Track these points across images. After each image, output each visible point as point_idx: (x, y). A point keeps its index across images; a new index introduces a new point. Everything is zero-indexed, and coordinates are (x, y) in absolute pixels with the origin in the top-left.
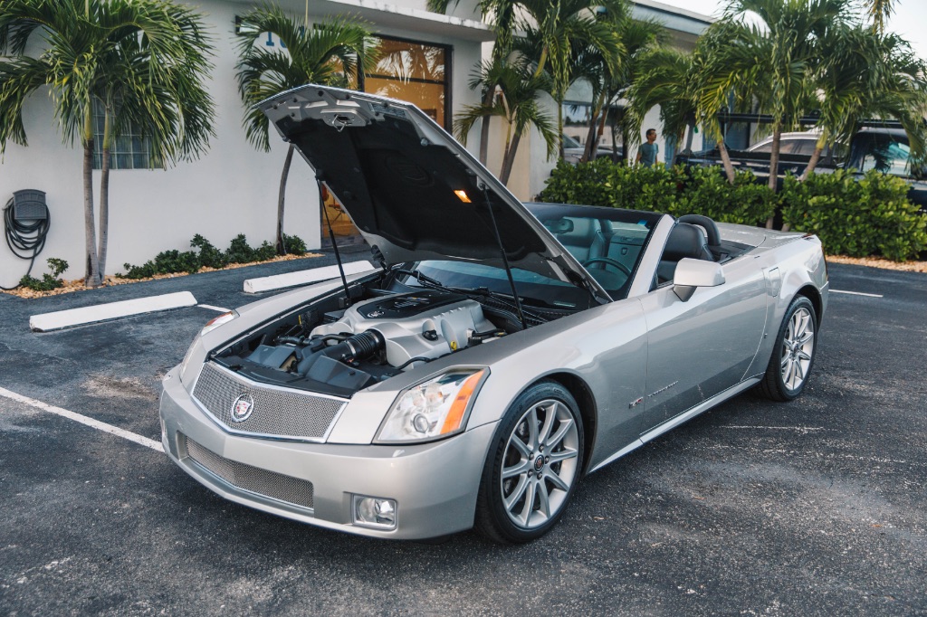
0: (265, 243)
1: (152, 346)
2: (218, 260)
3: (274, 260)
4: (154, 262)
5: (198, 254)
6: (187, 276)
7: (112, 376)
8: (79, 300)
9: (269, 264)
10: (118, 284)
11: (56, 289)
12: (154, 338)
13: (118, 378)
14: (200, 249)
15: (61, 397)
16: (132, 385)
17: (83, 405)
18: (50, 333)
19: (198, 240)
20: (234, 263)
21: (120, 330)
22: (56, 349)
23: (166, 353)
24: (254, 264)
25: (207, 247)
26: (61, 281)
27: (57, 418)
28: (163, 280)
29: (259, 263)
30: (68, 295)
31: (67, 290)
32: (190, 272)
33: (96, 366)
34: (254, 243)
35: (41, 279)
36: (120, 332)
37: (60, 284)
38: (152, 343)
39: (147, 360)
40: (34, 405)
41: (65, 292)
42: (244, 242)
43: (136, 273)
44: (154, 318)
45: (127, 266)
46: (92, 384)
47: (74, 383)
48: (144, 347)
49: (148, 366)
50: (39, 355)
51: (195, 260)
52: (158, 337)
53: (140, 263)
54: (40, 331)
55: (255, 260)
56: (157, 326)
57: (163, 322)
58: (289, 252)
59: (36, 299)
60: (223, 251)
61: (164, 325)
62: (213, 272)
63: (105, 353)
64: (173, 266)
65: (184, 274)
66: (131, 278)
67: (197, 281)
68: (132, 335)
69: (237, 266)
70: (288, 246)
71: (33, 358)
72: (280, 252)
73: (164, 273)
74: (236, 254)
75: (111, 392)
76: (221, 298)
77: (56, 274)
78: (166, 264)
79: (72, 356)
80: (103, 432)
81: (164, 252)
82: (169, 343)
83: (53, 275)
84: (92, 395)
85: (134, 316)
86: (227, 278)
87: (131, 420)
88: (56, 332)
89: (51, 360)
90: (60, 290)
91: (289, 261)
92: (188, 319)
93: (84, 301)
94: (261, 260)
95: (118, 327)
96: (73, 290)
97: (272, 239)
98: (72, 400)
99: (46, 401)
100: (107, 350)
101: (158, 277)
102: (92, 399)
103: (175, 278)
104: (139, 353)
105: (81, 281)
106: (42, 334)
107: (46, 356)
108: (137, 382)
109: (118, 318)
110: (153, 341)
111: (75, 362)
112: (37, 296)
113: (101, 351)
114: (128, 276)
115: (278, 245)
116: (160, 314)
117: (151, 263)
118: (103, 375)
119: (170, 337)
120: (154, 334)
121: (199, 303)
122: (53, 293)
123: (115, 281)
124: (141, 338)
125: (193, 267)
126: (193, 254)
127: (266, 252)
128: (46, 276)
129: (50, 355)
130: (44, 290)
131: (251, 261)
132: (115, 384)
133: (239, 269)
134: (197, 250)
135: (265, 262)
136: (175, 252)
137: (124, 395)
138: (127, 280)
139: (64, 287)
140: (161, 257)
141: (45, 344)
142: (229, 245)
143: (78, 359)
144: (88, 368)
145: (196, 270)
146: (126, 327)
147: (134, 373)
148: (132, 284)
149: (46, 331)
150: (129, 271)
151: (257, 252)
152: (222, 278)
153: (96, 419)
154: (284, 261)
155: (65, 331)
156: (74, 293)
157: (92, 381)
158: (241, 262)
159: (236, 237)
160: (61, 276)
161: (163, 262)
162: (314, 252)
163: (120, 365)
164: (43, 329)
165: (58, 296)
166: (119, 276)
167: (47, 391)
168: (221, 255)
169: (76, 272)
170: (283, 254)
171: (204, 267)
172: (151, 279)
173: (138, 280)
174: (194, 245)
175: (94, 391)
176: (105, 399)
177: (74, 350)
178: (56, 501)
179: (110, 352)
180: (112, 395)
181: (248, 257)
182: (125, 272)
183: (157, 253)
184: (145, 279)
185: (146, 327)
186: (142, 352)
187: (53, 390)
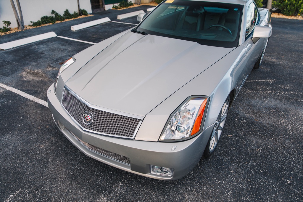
0: (75, 12)
1: (44, 55)
2: (61, 19)
3: (79, 18)
4: (40, 20)
5: (54, 17)
6: (52, 25)
7: (31, 69)
8: (17, 36)
9: (77, 19)
10: (30, 29)
11: (8, 32)
12: (44, 51)
13: (33, 70)
14: (55, 15)
15: (13, 81)
16: (39, 73)
17: (21, 85)
18: (7, 51)
19: (53, 12)
20: (66, 19)
21: (32, 48)
22: (10, 58)
23: (49, 58)
24: (72, 19)
25: (57, 14)
26: (10, 28)
27: (11, 93)
28: (45, 26)
29: (74, 19)
30: (13, 33)
31: (12, 32)
32: (53, 23)
33: (25, 65)
34: (71, 12)
35: (3, 28)
36: (32, 49)
37: (9, 30)
38: (44, 53)
39: (43, 60)
40: (2, 87)
41: (12, 33)
42: (68, 12)
43: (35, 24)
44: (43, 42)
45: (32, 22)
46: (24, 74)
47: (17, 73)
48: (41, 55)
49: (44, 64)
50: (4, 61)
51: (54, 19)
52: (46, 51)
53: (36, 20)
54: (3, 50)
55: (73, 18)
56: (45, 46)
57: (47, 44)
58: (83, 14)
59: (2, 36)
60: (62, 15)
61: (47, 45)
62: (60, 23)
63: (28, 58)
64: (47, 21)
65: (51, 24)
66: (34, 26)
67: (56, 27)
68: (36, 50)
69: (67, 20)
70: (82, 12)
71: (1, 62)
72: (80, 15)
73: (44, 24)
74: (66, 16)
75: (31, 78)
76: (65, 33)
77: (7, 26)
78: (44, 21)
79: (16, 61)
80: (30, 100)
81: (43, 16)
82: (50, 53)
83: (6, 27)
84: (24, 79)
85: (36, 42)
86: (65, 25)
87: (40, 92)
88: (10, 50)
89: (8, 63)
90: (10, 32)
91: (83, 18)
92: (55, 42)
93: (19, 36)
94: (75, 18)
95: (31, 47)
96: (14, 32)
97: (77, 11)
98: (17, 83)
99: (7, 84)
100: (28, 57)
101: (43, 25)
102: (24, 81)
103: (48, 26)
104: (40, 58)
105: (17, 28)
106: (4, 51)
107: (6, 61)
108: (40, 72)
109: (31, 43)
110: (44, 52)
111: (17, 63)
112: (2, 34)
113: (26, 58)
114: (33, 26)
115: (79, 13)
116: (45, 41)
117: (39, 21)
118: (28, 69)
119: (50, 50)
120: (44, 50)
121: (58, 35)
122: (8, 33)
123: (28, 28)
124: (40, 51)
125: (53, 21)
126: (53, 17)
127: (75, 15)
128: (4, 27)
129: (8, 61)
130: (4, 32)
131: (71, 18)
132: (33, 73)
133: (69, 21)
134: (54, 15)
135: (76, 18)
136: (47, 17)
137: (37, 79)
138: (33, 27)
139: (11, 31)
140: (42, 18)
141: (6, 56)
142: (64, 13)
143: (18, 62)
144: (22, 66)
145: (55, 22)
146: (34, 47)
147: (39, 68)
148: (34, 28)
149: (6, 50)
150: (33, 24)
151: (73, 15)
152: (63, 25)
153: (26, 93)
154: (82, 18)
155: (13, 49)
156: (15, 33)
157: (24, 72)
158: (68, 18)
159: (65, 10)
160: (9, 27)
161: (43, 20)
162: (90, 14)
163: (34, 64)
164: (5, 49)
165: (10, 34)
166: (30, 26)
167: (7, 79)
168: (62, 17)
169: (14, 25)
170: (81, 16)
171: (57, 21)
172: (40, 26)
173: (36, 27)
174: (52, 14)
175: (25, 77)
176: (29, 81)
177: (17, 58)
178: (11, 147)
179: (30, 58)
180: (32, 79)
181: (70, 17)
182: (31, 24)
183: (41, 17)
184: (38, 27)
185: (41, 46)
186: (41, 57)
187: (9, 78)
